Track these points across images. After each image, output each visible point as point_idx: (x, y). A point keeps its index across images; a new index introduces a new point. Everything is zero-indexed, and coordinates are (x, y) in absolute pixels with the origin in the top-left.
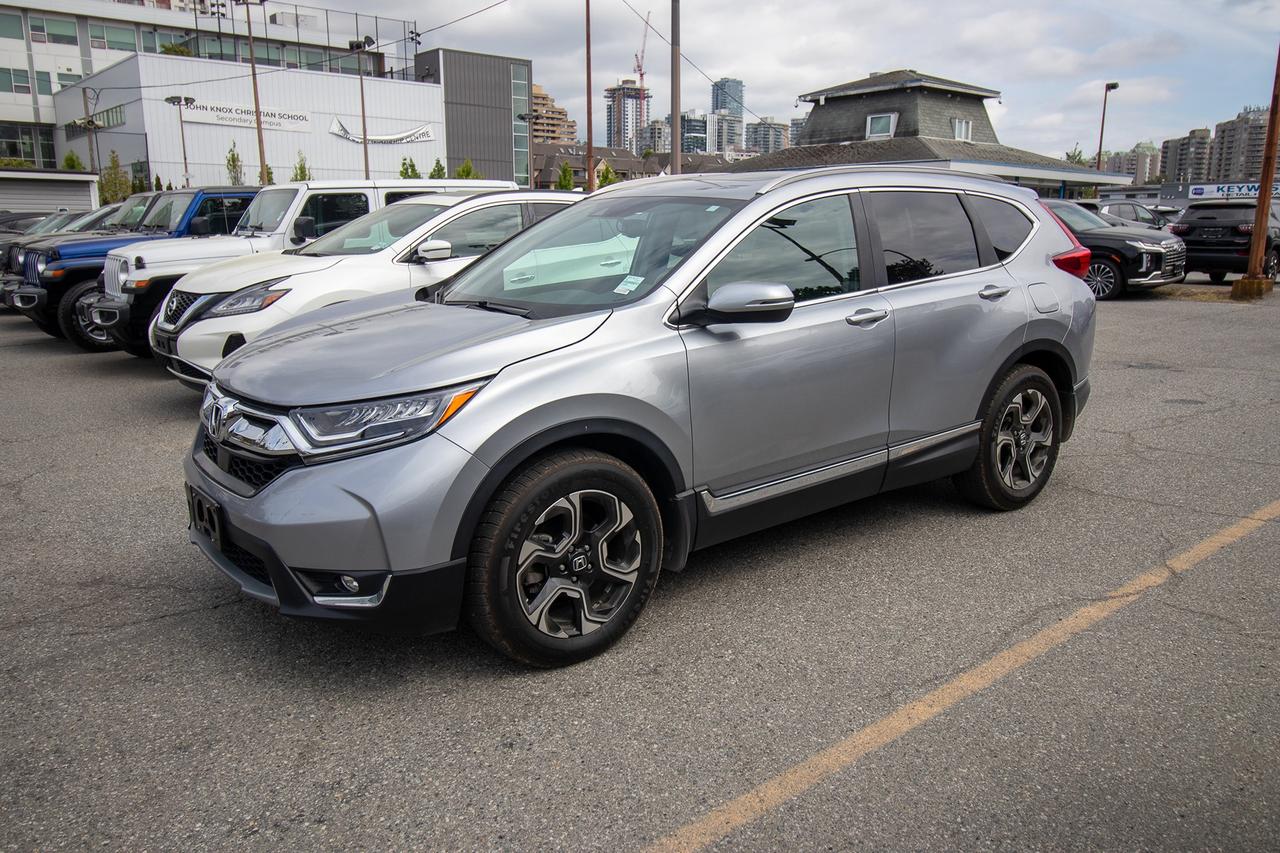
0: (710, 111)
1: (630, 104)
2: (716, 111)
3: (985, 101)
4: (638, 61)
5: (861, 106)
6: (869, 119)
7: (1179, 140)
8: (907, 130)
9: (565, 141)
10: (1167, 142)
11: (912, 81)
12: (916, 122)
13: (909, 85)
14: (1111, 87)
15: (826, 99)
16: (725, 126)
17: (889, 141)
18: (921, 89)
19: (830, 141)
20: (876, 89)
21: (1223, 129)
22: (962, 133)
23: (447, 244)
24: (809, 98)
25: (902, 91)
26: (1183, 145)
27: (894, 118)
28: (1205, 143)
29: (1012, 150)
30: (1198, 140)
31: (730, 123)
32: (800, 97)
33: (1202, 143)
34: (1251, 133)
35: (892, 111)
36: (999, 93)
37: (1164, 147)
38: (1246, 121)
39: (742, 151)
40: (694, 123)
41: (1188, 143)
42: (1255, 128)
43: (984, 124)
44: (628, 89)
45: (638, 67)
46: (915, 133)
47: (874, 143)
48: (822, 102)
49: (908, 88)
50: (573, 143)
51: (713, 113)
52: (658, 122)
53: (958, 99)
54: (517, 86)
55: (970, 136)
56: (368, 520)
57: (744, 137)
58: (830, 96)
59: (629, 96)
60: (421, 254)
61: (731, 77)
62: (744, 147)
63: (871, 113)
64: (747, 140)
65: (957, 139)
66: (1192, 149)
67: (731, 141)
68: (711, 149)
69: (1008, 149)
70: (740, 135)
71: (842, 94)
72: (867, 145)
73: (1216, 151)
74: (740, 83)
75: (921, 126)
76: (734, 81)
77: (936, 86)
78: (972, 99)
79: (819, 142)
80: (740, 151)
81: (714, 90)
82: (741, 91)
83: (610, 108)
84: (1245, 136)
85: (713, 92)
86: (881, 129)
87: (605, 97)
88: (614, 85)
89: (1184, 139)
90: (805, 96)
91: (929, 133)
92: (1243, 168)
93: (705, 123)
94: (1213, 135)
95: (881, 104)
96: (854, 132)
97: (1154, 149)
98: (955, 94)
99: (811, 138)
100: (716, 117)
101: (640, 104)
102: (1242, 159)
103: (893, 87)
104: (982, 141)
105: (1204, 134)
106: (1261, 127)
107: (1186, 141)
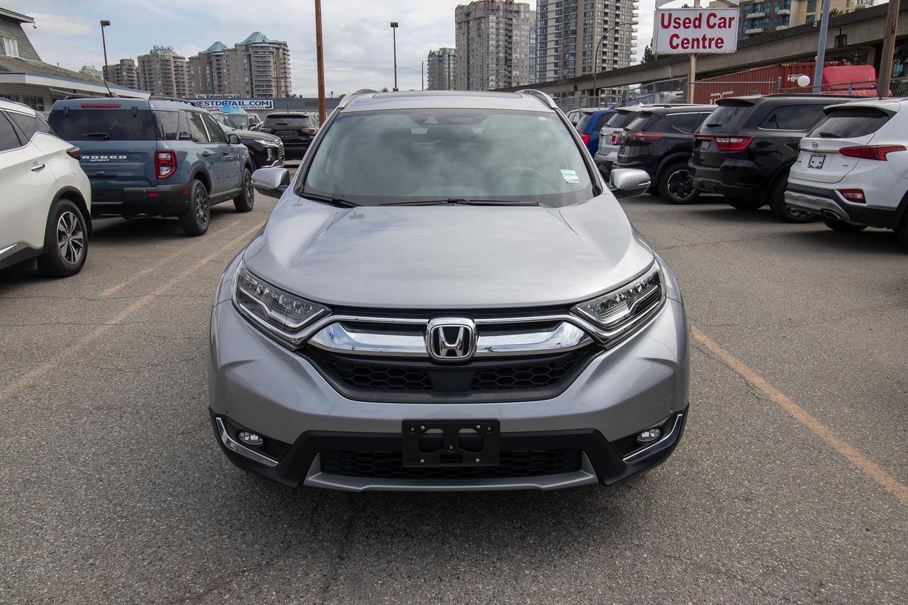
3: (23, 25)
7: (114, 66)
10: (106, 67)
14: (105, 23)
21: (143, 60)
22: (11, 50)
26: (117, 70)
28: (132, 69)
30: (128, 67)
33: (130, 69)
34: (161, 65)
36: (33, 19)
37: (104, 71)
38: (157, 56)
41: (121, 69)
42: (163, 61)
43: (25, 44)
55: (17, 53)
65: (8, 55)
66: (125, 74)
69: (52, 66)
73: (141, 76)
78: (12, 22)
84: (158, 66)
89: (117, 65)
92: (161, 89)
94: (136, 64)
97: (96, 71)
102: (160, 82)
104: (28, 58)
105: (130, 63)
106: (167, 61)
107: (119, 67)
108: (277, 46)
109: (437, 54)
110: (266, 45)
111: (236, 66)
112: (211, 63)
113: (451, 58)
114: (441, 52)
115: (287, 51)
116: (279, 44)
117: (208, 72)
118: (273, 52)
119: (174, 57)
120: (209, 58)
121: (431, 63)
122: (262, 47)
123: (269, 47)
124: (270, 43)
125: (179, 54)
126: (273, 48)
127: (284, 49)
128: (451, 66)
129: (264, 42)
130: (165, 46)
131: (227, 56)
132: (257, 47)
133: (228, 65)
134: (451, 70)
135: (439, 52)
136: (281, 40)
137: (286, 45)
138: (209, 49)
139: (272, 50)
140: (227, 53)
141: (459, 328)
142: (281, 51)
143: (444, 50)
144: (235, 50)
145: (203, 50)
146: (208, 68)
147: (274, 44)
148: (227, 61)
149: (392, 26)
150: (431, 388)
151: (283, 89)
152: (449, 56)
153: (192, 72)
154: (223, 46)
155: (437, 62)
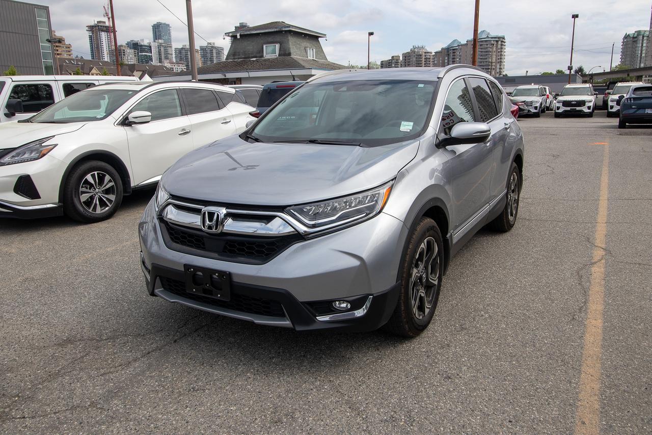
0: (153, 40)
1: (104, 35)
2: (156, 41)
3: (320, 39)
4: (105, 10)
5: (259, 40)
6: (264, 46)
7: (388, 60)
8: (285, 53)
9: (65, 56)
10: (383, 61)
11: (285, 27)
12: (289, 49)
13: (284, 29)
14: (371, 34)
15: (240, 35)
16: (162, 49)
17: (276, 58)
18: (290, 31)
19: (245, 58)
20: (267, 31)
21: (405, 56)
22: (311, 55)
23: (149, 113)
24: (230, 35)
25: (280, 32)
26: (389, 63)
27: (278, 46)
28: (398, 62)
29: (334, 64)
30: (395, 60)
31: (165, 47)
32: (225, 34)
34: (417, 58)
35: (276, 42)
36: (325, 35)
37: (381, 64)
38: (414, 52)
39: (174, 63)
40: (143, 47)
41: (391, 62)
42: (418, 55)
43: (320, 51)
44: (101, 26)
45: (106, 14)
46: (289, 54)
47: (269, 59)
48: (238, 37)
49: (283, 31)
50: (70, 57)
51: (154, 41)
52: (122, 46)
53: (307, 37)
54: (40, 22)
55: (315, 56)
56: (359, 266)
57: (174, 56)
58: (242, 34)
59: (102, 31)
60: (131, 119)
61: (163, 22)
62: (175, 61)
63: (265, 43)
64: (176, 57)
65: (309, 58)
66: (393, 65)
67: (167, 58)
68: (155, 62)
69: (332, 63)
70: (172, 54)
71: (249, 33)
72: (266, 60)
74: (168, 25)
75: (292, 51)
76: (165, 24)
77: (297, 30)
78: (314, 38)
79: (239, 58)
80: (173, 63)
81: (153, 29)
82: (170, 30)
83: (91, 37)
84: (414, 59)
85: (153, 30)
86: (271, 51)
87: (87, 30)
88: (92, 24)
89: (390, 60)
90: (229, 33)
91: (296, 55)
93: (151, 47)
94: (401, 58)
95: (270, 39)
96: (257, 53)
97: (377, 65)
98: (306, 35)
99: (234, 56)
100: (156, 44)
101: (110, 35)
103: (275, 30)
104: (320, 59)
105: (398, 58)
106: (420, 55)
107: (390, 61)
108: (497, 39)
109: (632, 36)
110: (489, 39)
111: (466, 56)
112: (449, 55)
113: (645, 38)
114: (636, 34)
115: (504, 42)
116: (499, 38)
117: (446, 61)
118: (494, 44)
119: (425, 53)
120: (448, 51)
121: (625, 44)
122: (486, 41)
123: (491, 40)
124: (492, 38)
125: (429, 50)
126: (494, 41)
127: (502, 42)
128: (644, 45)
129: (488, 37)
130: (420, 45)
131: (461, 49)
132: (482, 41)
133: (460, 56)
134: (644, 48)
135: (634, 34)
136: (500, 35)
137: (504, 38)
138: (449, 46)
139: (492, 42)
140: (460, 47)
141: (214, 213)
142: (500, 43)
143: (639, 32)
144: (466, 45)
145: (445, 46)
146: (446, 58)
147: (495, 38)
148: (460, 53)
149: (573, 18)
150: (205, 248)
151: (498, 70)
152: (643, 37)
153: (436, 62)
154: (458, 42)
155: (631, 42)
